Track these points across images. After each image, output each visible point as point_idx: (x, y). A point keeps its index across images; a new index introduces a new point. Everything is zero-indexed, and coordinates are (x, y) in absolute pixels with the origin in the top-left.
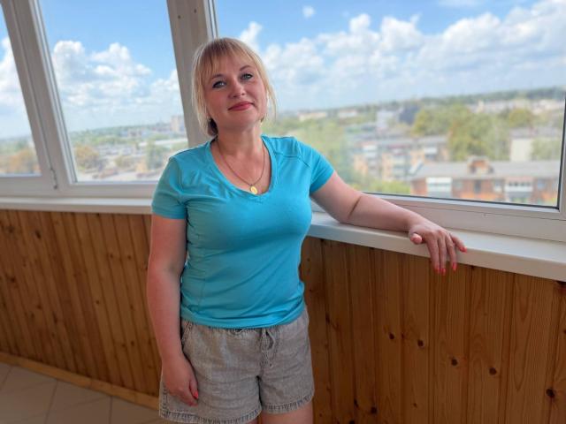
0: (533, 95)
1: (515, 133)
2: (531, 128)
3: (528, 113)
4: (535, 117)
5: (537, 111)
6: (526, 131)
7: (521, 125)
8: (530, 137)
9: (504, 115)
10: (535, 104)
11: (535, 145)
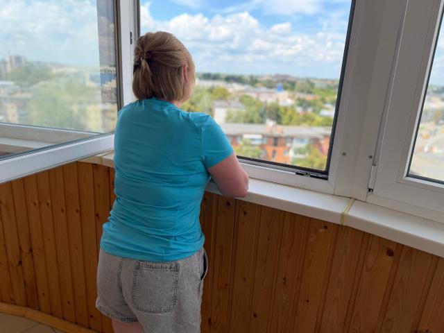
0: (230, 79)
1: (217, 103)
2: (226, 101)
3: (225, 90)
4: (229, 94)
5: (230, 90)
6: (223, 103)
7: (221, 99)
8: (225, 107)
9: (211, 90)
10: (230, 85)
11: (228, 112)
